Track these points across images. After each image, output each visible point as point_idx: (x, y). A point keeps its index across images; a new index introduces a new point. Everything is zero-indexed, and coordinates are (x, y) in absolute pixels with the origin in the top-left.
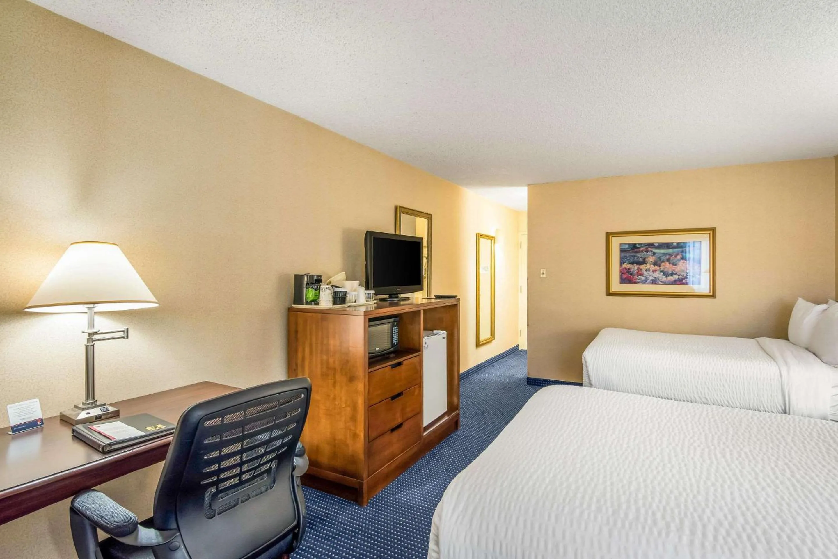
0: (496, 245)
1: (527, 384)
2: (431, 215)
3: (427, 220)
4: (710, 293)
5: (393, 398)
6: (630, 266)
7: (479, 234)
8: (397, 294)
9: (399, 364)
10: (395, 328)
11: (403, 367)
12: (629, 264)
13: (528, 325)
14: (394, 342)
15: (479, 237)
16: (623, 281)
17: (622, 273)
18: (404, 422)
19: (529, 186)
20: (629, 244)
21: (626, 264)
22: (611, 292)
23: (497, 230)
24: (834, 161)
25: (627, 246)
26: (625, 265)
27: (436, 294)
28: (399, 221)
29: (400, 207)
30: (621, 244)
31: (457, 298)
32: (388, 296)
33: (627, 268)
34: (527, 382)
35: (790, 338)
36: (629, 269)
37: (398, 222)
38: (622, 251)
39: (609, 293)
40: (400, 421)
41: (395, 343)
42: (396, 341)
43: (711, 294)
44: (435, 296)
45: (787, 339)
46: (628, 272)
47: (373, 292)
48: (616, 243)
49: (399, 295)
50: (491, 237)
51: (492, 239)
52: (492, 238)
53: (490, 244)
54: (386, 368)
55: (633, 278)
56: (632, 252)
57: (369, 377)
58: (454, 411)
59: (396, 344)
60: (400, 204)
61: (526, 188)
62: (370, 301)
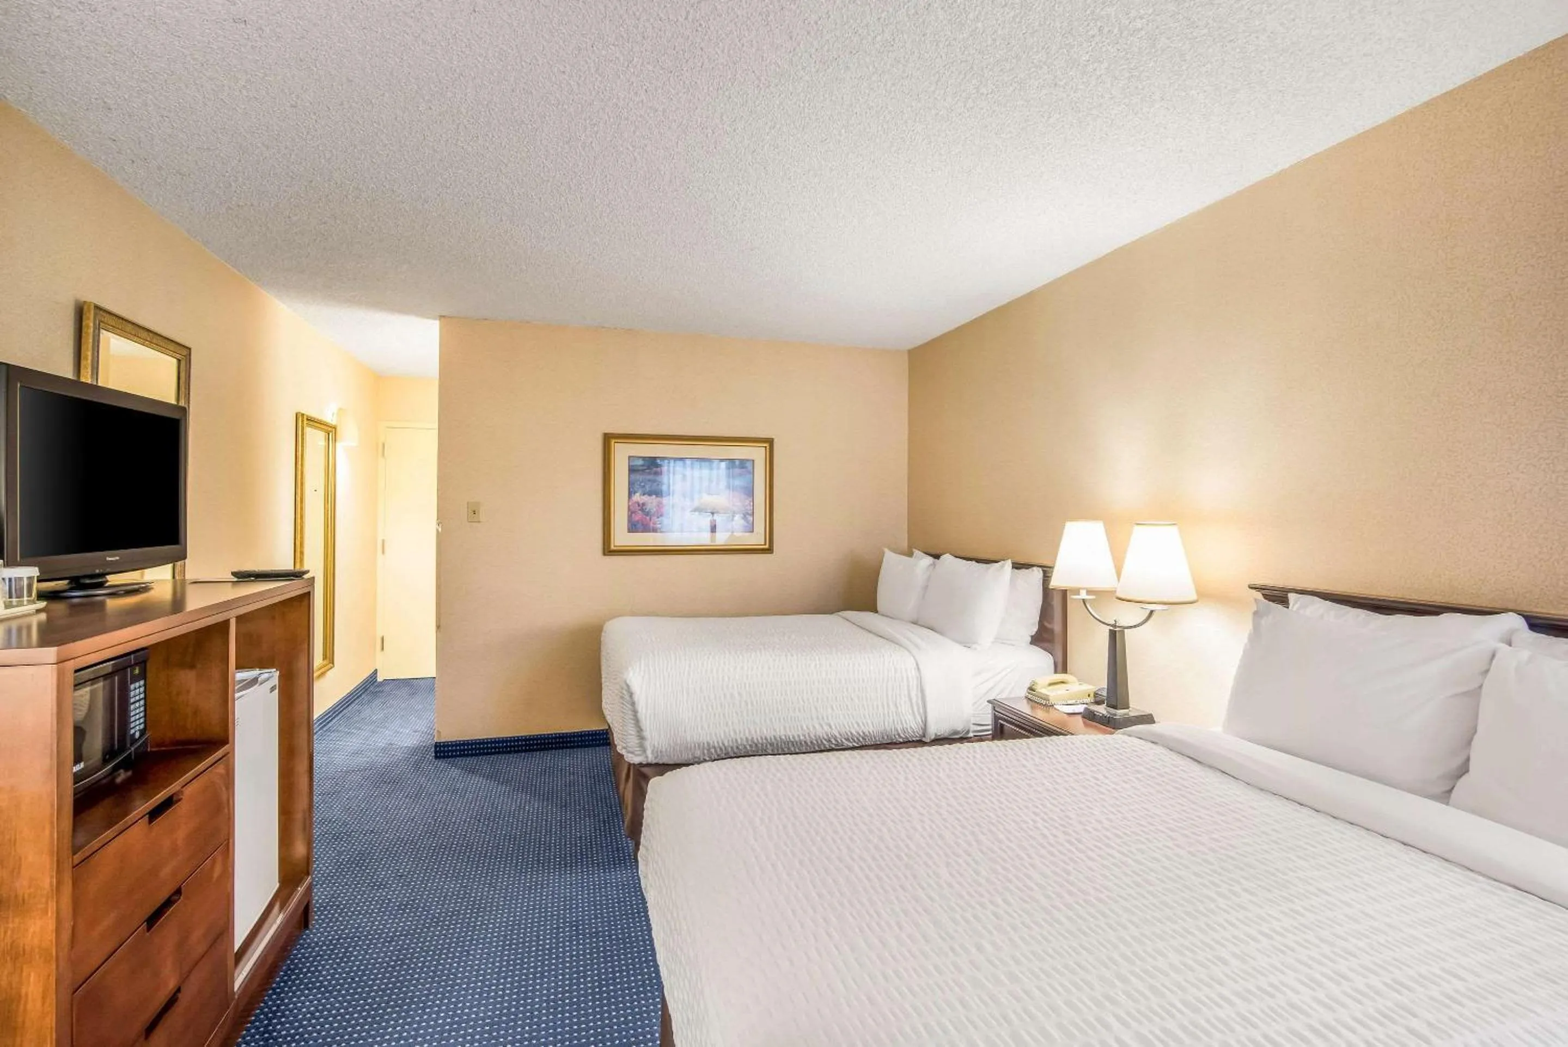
0: (339, 445)
1: (436, 757)
2: (190, 349)
3: (175, 361)
4: (765, 544)
5: (153, 920)
6: (645, 498)
7: (303, 415)
8: (103, 575)
9: (168, 803)
10: (137, 684)
11: (182, 809)
12: (644, 494)
13: (438, 627)
14: (132, 731)
15: (303, 421)
16: (633, 527)
17: (631, 512)
18: (183, 982)
19: (442, 319)
20: (644, 458)
21: (638, 494)
22: (612, 547)
23: (340, 409)
24: (906, 357)
25: (640, 462)
26: (637, 497)
27: (235, 570)
28: (93, 350)
29: (97, 308)
30: (630, 457)
31: (306, 576)
32: (66, 582)
33: (641, 502)
34: (436, 752)
35: (879, 609)
36: (643, 504)
37: (90, 354)
38: (632, 470)
39: (608, 551)
40: (172, 984)
41: (134, 733)
42: (137, 728)
43: (767, 546)
44: (234, 574)
45: (876, 612)
46: (642, 510)
47: (34, 572)
48: (622, 454)
49: (109, 577)
50: (326, 425)
51: (331, 431)
52: (330, 429)
53: (322, 443)
54: (135, 828)
55: (650, 520)
56: (649, 474)
57: (75, 883)
58: (299, 882)
59: (137, 735)
60: (92, 297)
61: (437, 323)
62: (20, 604)
